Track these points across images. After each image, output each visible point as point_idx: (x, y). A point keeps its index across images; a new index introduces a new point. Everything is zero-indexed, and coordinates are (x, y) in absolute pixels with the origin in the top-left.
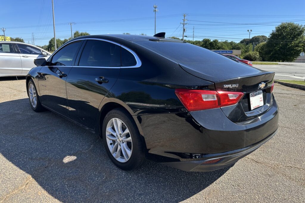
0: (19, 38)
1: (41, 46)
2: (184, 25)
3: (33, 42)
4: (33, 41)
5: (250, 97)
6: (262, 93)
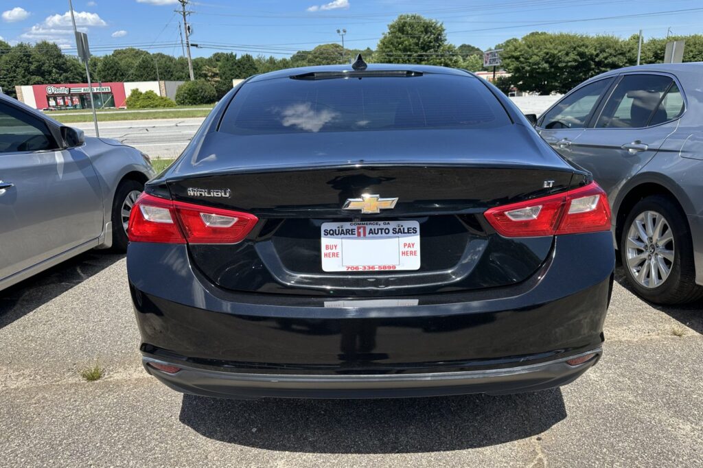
2: (184, 16)
5: (323, 233)
6: (418, 230)
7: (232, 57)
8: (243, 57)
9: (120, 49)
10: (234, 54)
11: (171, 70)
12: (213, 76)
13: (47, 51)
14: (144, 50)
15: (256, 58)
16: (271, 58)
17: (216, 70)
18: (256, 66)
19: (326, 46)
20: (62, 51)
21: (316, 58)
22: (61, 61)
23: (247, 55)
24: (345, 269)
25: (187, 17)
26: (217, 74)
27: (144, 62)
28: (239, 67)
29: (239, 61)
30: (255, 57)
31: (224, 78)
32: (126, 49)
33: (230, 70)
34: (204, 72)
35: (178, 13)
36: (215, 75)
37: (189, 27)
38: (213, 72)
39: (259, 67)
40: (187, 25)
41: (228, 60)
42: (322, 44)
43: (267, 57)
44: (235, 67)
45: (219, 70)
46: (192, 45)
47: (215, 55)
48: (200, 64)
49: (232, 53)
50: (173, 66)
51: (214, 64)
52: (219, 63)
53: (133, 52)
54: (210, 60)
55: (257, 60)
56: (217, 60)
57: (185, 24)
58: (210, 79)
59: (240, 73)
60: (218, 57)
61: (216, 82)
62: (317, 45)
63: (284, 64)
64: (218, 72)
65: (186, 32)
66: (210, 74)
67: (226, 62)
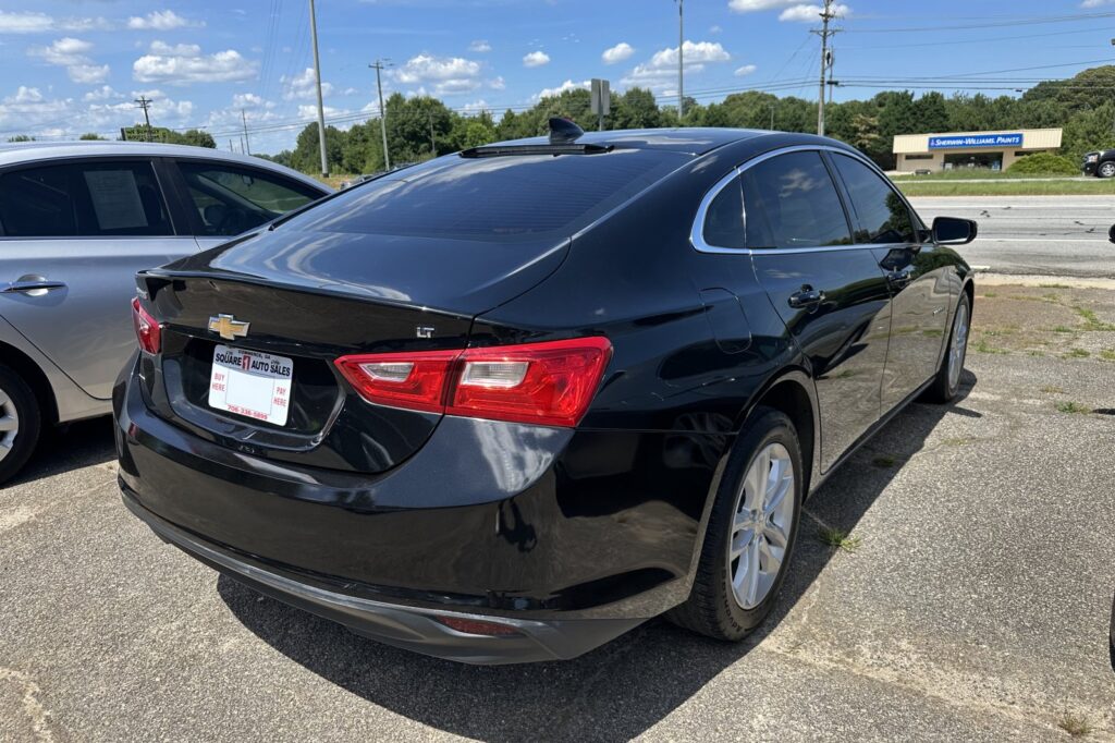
0: (196, 132)
1: (272, 155)
2: (825, 37)
3: (245, 142)
4: (244, 137)
5: (215, 357)
6: (291, 372)
7: (906, 97)
8: (925, 98)
9: (735, 93)
10: (910, 93)
11: (801, 122)
12: (867, 131)
13: (638, 101)
14: (770, 93)
15: (951, 97)
16: (978, 97)
17: (874, 121)
18: (947, 112)
19: (1103, 69)
20: (657, 100)
21: (1077, 92)
22: (652, 114)
23: (933, 93)
24: (225, 408)
25: (828, 39)
26: (875, 128)
27: (762, 111)
28: (915, 114)
29: (917, 105)
30: (948, 95)
31: (885, 133)
32: (744, 94)
33: (898, 120)
34: (854, 125)
35: (815, 34)
36: (872, 128)
37: (829, 54)
38: (868, 125)
39: (951, 114)
40: (827, 52)
41: (896, 104)
42: (1095, 66)
43: (972, 96)
44: (908, 114)
45: (879, 121)
46: (830, 83)
47: (880, 96)
48: (849, 111)
49: (907, 91)
50: (805, 116)
51: (872, 110)
52: (882, 110)
53: (754, 98)
54: (867, 105)
55: (950, 102)
56: (881, 105)
57: (824, 50)
58: (862, 136)
59: (914, 125)
60: (882, 100)
61: (870, 140)
62: (1082, 69)
63: (1002, 106)
64: (876, 123)
65: (823, 63)
66: (863, 128)
67: (894, 107)
